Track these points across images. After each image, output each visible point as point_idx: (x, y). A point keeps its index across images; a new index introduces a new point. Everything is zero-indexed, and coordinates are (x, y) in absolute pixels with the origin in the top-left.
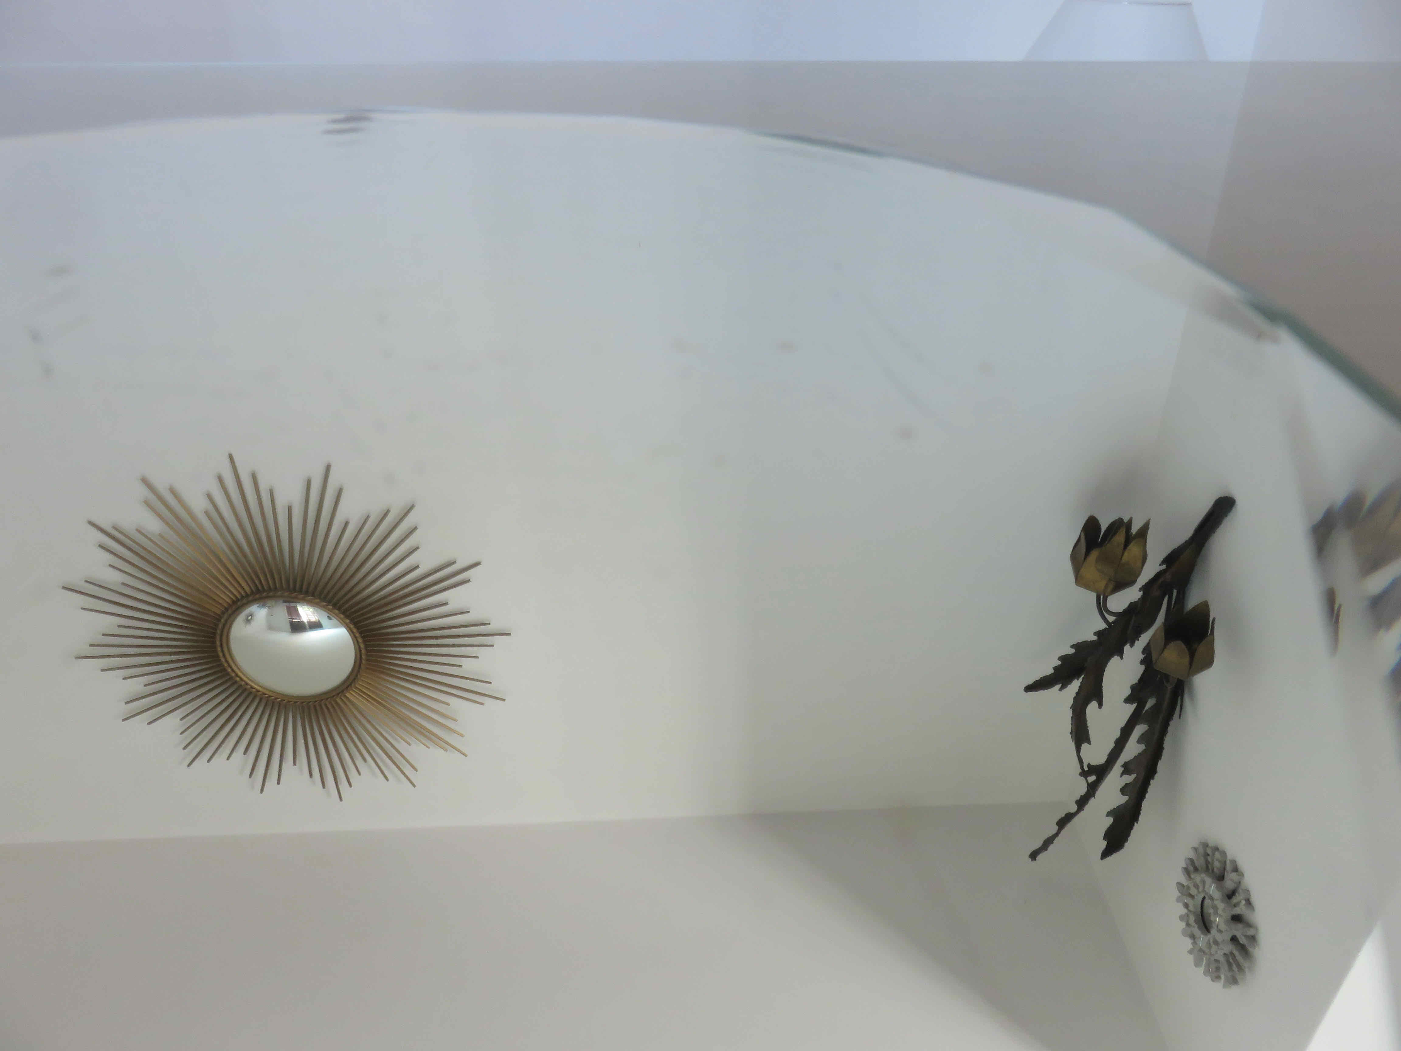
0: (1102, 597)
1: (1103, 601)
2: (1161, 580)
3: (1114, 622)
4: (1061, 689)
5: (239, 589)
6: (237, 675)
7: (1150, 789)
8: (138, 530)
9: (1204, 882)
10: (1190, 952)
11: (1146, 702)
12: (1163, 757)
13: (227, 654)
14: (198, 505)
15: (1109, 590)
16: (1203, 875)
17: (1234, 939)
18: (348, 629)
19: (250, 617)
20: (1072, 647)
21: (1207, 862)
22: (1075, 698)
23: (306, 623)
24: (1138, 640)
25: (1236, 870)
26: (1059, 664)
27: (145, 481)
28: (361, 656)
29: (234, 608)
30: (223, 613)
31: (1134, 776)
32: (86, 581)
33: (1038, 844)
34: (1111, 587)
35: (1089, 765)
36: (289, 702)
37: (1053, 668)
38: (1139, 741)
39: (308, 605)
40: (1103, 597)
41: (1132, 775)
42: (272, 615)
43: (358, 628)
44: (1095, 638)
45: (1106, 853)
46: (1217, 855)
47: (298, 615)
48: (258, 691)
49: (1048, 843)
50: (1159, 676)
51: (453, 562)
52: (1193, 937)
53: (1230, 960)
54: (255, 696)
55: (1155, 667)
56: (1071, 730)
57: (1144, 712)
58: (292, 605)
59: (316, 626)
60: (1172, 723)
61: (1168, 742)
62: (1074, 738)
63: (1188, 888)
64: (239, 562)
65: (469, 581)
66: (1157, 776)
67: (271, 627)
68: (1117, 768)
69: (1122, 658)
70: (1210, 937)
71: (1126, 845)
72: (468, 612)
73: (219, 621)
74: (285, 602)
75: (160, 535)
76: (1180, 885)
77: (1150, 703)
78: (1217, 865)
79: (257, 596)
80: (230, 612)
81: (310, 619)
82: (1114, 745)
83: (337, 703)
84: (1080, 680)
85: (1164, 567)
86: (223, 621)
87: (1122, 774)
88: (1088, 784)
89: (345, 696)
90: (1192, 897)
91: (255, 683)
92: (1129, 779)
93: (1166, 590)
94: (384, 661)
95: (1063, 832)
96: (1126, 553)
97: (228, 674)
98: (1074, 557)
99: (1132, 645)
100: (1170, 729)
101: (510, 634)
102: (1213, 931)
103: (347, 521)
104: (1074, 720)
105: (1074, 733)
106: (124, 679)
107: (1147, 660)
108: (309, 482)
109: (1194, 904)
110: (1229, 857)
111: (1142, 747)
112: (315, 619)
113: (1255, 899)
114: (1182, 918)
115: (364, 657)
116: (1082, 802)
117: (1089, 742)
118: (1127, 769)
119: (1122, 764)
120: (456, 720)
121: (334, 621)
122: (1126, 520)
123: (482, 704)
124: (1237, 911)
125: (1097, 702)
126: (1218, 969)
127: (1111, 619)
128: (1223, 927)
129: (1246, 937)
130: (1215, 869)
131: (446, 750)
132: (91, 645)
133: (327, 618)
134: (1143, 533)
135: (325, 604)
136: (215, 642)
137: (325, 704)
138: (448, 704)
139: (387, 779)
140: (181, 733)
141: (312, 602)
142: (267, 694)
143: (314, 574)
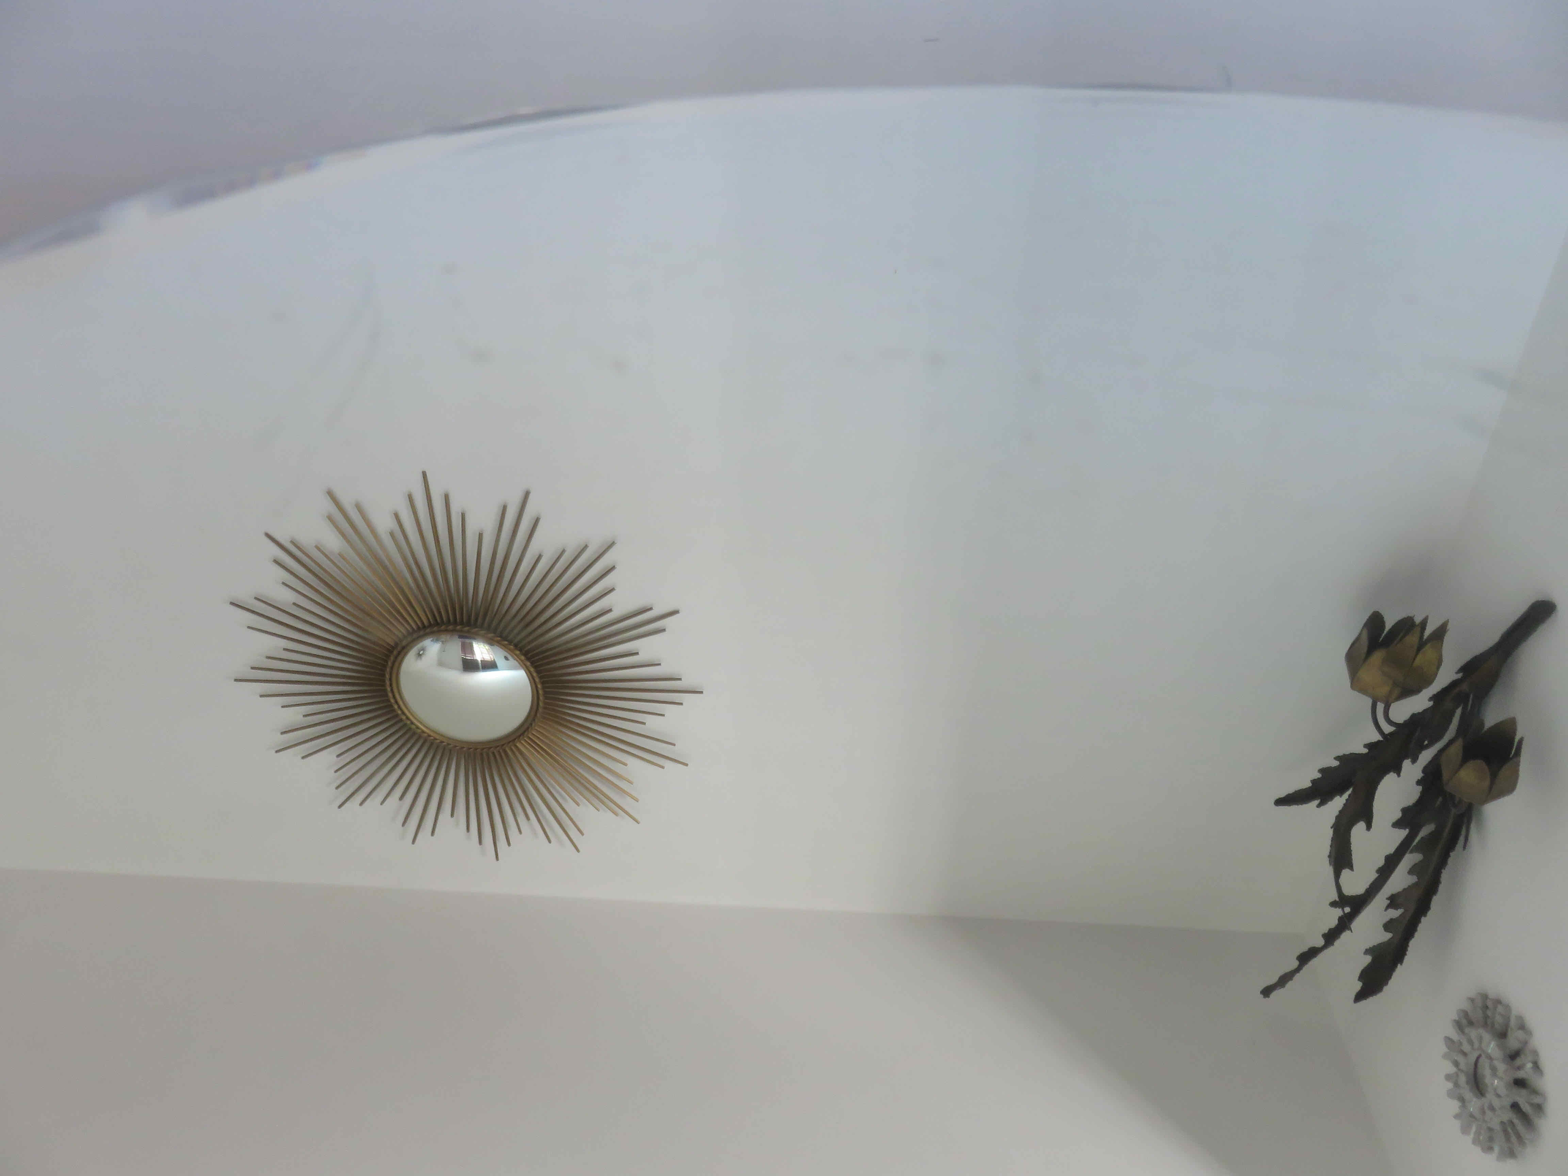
0: (1381, 704)
2: (1457, 690)
3: (1391, 734)
4: (1319, 806)
5: (416, 619)
6: (403, 713)
7: (1421, 927)
8: (317, 547)
9: (1481, 1039)
10: (1457, 1116)
11: (1420, 829)
12: (1439, 893)
13: (395, 691)
14: (384, 524)
15: (1393, 695)
16: (1481, 1031)
17: (1515, 1106)
18: (527, 672)
19: (422, 652)
20: (1337, 758)
21: (1486, 1017)
22: (1337, 817)
23: (480, 663)
24: (1421, 755)
25: (1522, 1027)
26: (1319, 777)
27: (330, 494)
28: (538, 704)
29: (409, 639)
31: (1399, 912)
32: (256, 598)
33: (1274, 979)
34: (1397, 692)
35: (1347, 895)
36: (456, 746)
37: (1311, 781)
38: (1411, 872)
39: (483, 642)
40: (1384, 706)
41: (1399, 910)
42: (445, 651)
43: (538, 672)
44: (1365, 751)
45: (1361, 996)
46: (1500, 1009)
47: (472, 652)
48: (423, 732)
49: (1284, 980)
51: (649, 608)
52: (1462, 1100)
53: (1507, 1129)
54: (420, 737)
55: (1436, 788)
56: (1330, 853)
57: (1417, 840)
58: (467, 641)
59: (490, 666)
61: (1445, 875)
62: (1332, 861)
63: (1461, 1044)
65: (664, 630)
66: (1429, 913)
67: (441, 664)
68: (1380, 900)
69: (1399, 775)
70: (1485, 1101)
71: (1386, 989)
72: (659, 664)
73: (391, 652)
74: (461, 637)
75: (340, 555)
76: (1449, 1041)
77: (1425, 831)
78: (1499, 1019)
79: (435, 629)
80: (404, 644)
81: (484, 657)
82: (1379, 875)
83: (505, 752)
84: (1346, 796)
85: (1460, 675)
86: (395, 653)
87: (1388, 907)
88: (1340, 916)
89: (515, 746)
90: (1465, 1054)
92: (1395, 913)
93: (1460, 702)
95: (1306, 968)
96: (1420, 656)
98: (1349, 656)
99: (1413, 760)
101: (701, 692)
102: (1490, 1096)
103: (541, 555)
104: (1334, 841)
105: (1333, 858)
106: (284, 707)
108: (504, 509)
109: (1466, 1064)
110: (1514, 1013)
111: (1413, 879)
112: (489, 658)
113: (1545, 1062)
114: (1448, 1077)
115: (541, 704)
116: (1331, 937)
117: (1351, 868)
118: (1393, 902)
119: (1388, 897)
120: (631, 783)
121: (512, 662)
122: (1418, 620)
123: (663, 767)
124: (1521, 1074)
125: (1365, 822)
126: (1491, 1139)
127: (1388, 729)
128: (1502, 1091)
129: (1532, 1105)
130: (1497, 1026)
131: (617, 815)
132: (253, 668)
133: (504, 660)
134: (1440, 633)
135: (506, 642)
136: (384, 675)
137: (493, 753)
138: (625, 765)
139: (550, 842)
140: (336, 771)
141: (492, 640)
142: (432, 736)
143: (498, 610)
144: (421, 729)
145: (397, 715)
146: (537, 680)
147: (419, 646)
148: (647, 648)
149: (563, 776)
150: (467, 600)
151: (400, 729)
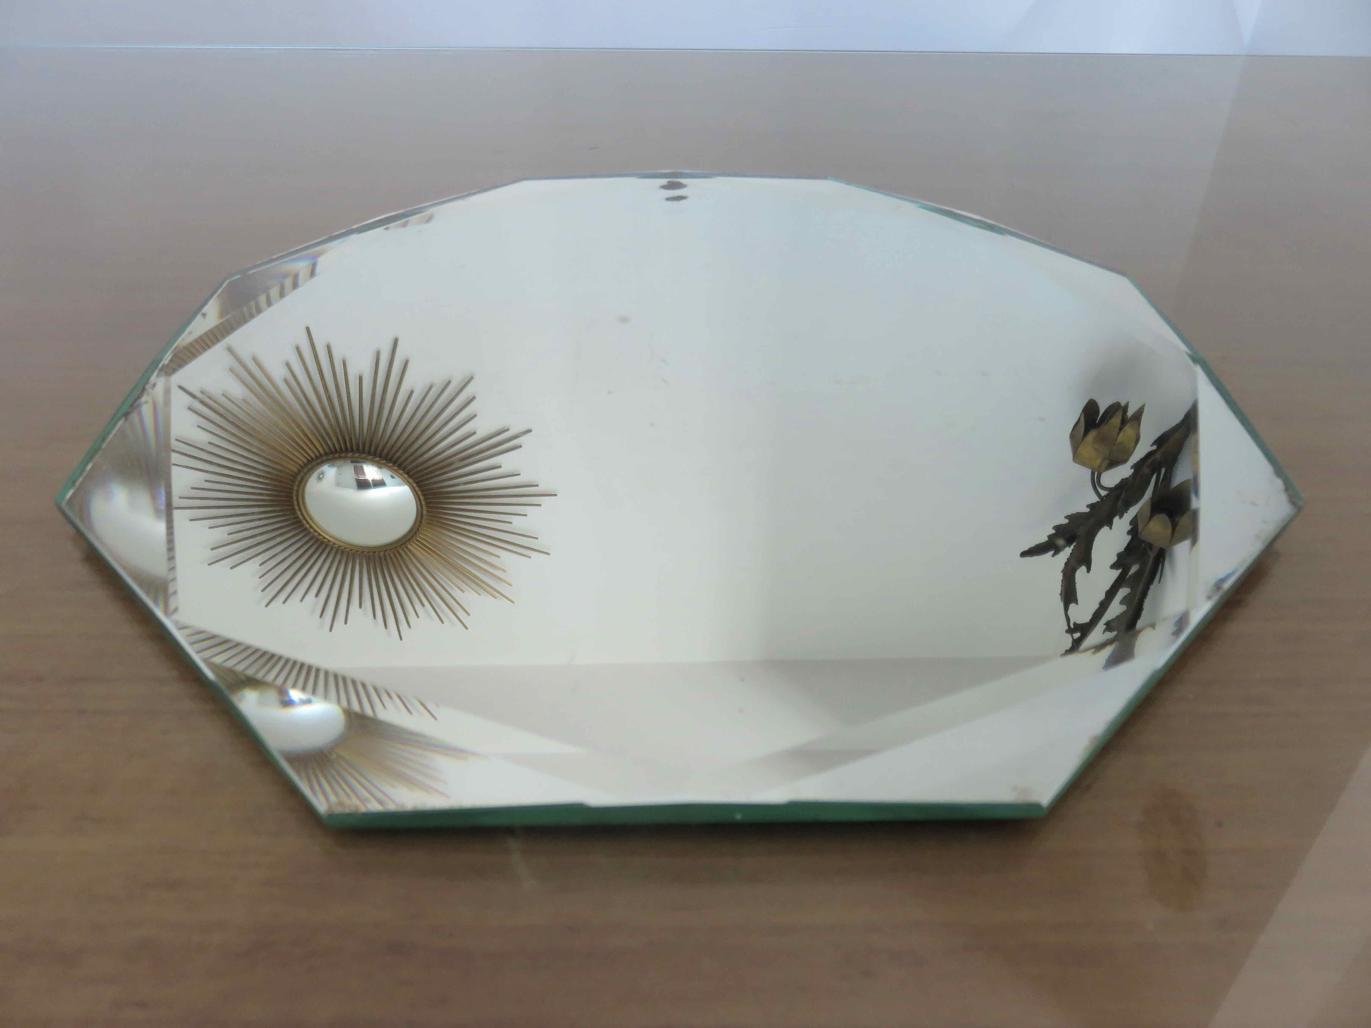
0: (1096, 473)
1: (1097, 477)
2: (1150, 461)
3: (1106, 496)
4: (1053, 555)
5: (314, 450)
6: (311, 527)
8: (224, 395)
11: (1129, 570)
12: (1142, 617)
13: (302, 508)
14: (278, 373)
15: (1104, 466)
18: (411, 487)
19: (322, 476)
20: (1066, 517)
22: (1066, 564)
23: (371, 482)
24: (1127, 513)
26: (1054, 533)
27: (231, 351)
28: (422, 512)
29: (309, 467)
30: (299, 471)
31: (1115, 633)
32: (179, 441)
34: (1106, 462)
35: (1075, 624)
36: (357, 551)
37: (1048, 536)
38: (1122, 602)
39: (372, 465)
40: (1097, 475)
41: (1113, 632)
42: (340, 474)
43: (419, 487)
44: (1088, 510)
47: (363, 474)
48: (329, 541)
50: (1143, 545)
51: (507, 429)
54: (327, 546)
55: (1140, 536)
56: (1061, 592)
57: (1128, 577)
58: (358, 464)
59: (379, 484)
60: (1152, 587)
61: (1147, 603)
62: (1063, 598)
64: (314, 424)
65: (520, 447)
67: (338, 484)
68: (1101, 626)
69: (1111, 528)
72: (519, 474)
73: (296, 478)
74: (352, 462)
75: (244, 400)
77: (1134, 569)
79: (331, 456)
80: (305, 470)
81: (374, 477)
82: (1099, 606)
83: (399, 554)
84: (1072, 547)
85: (1155, 447)
86: (299, 478)
87: (1105, 631)
88: (1073, 640)
89: (407, 547)
91: (327, 534)
92: (1110, 635)
93: (1155, 468)
94: (440, 517)
96: (1121, 435)
97: (303, 525)
98: (1072, 436)
99: (1121, 517)
100: (1150, 592)
101: (556, 495)
103: (412, 390)
104: (1063, 582)
105: (1063, 596)
106: (210, 528)
107: (1134, 531)
108: (378, 354)
111: (1124, 608)
112: (379, 478)
115: (425, 512)
117: (1077, 603)
118: (1109, 627)
119: (1105, 622)
120: (505, 571)
121: (398, 479)
122: (1123, 404)
123: (529, 557)
125: (1086, 567)
127: (1103, 493)
131: (495, 598)
132: (182, 498)
133: (391, 478)
134: (1138, 416)
135: (391, 464)
136: (292, 497)
137: (389, 554)
138: (499, 557)
139: (442, 622)
140: (260, 577)
141: (380, 463)
142: (337, 544)
143: (381, 437)
144: (327, 539)
145: (306, 529)
146: (420, 493)
147: (319, 471)
148: (507, 462)
149: (449, 570)
150: (355, 432)
151: (309, 540)
